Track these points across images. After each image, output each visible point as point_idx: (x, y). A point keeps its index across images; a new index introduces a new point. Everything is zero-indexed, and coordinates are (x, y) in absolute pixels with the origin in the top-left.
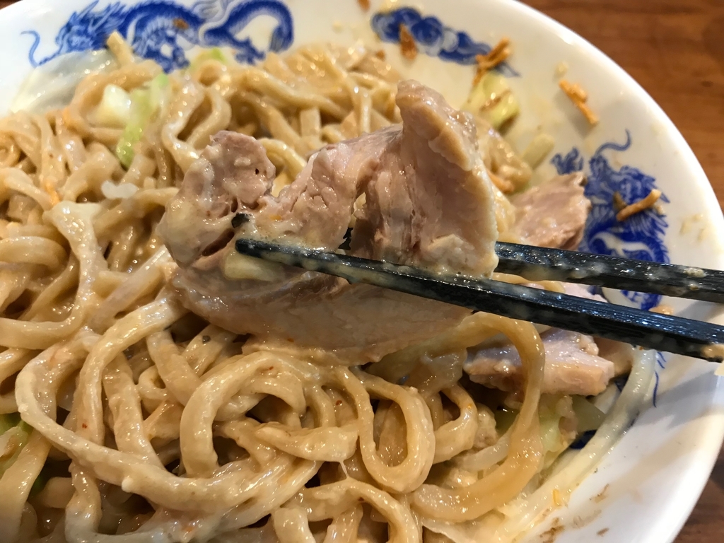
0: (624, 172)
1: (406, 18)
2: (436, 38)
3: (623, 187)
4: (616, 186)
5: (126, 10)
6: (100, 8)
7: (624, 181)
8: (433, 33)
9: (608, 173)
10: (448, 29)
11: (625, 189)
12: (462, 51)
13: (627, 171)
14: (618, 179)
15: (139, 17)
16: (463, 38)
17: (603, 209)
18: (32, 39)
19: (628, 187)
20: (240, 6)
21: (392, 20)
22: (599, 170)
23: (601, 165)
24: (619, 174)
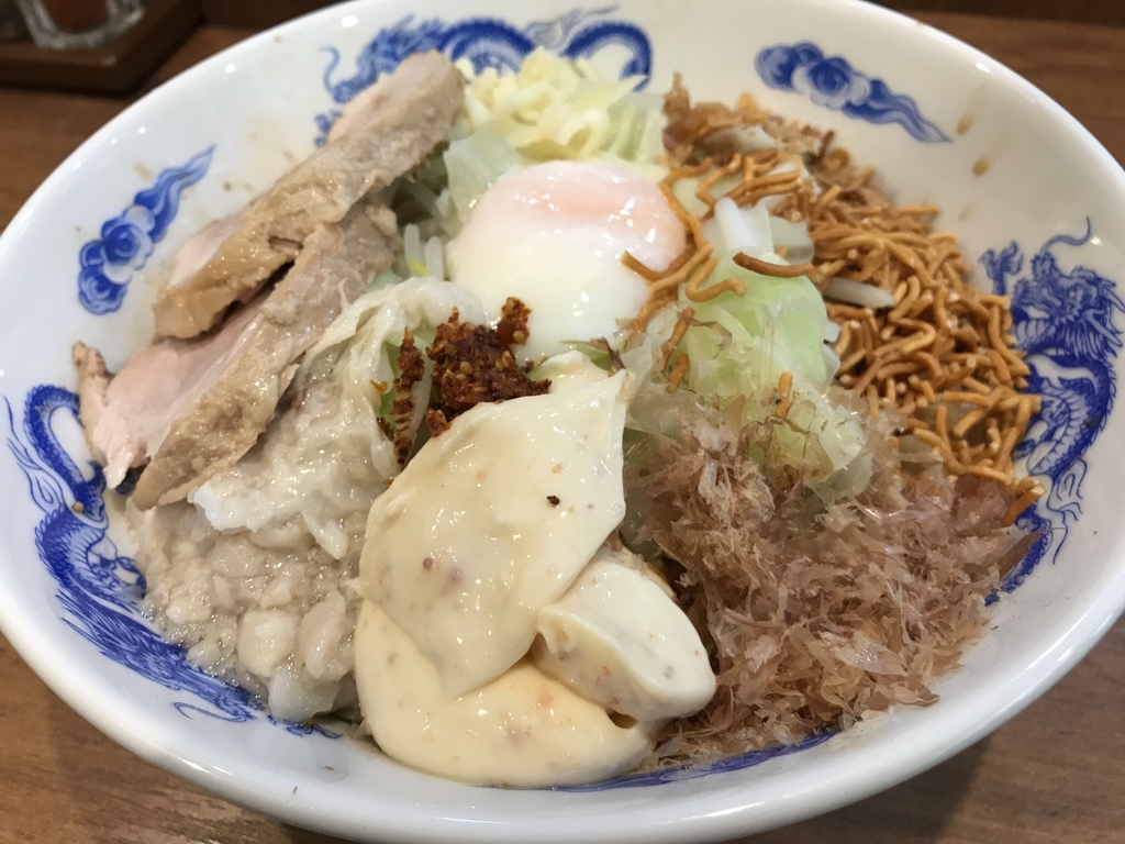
0: (1076, 275)
1: (803, 57)
2: (841, 85)
3: (1072, 294)
4: (1062, 294)
5: (445, 29)
6: (414, 25)
7: (1075, 288)
8: (838, 79)
9: (1056, 275)
10: (859, 75)
11: (1074, 298)
12: (875, 105)
13: (1082, 273)
14: (1065, 283)
15: (459, 38)
16: (878, 87)
17: (1041, 324)
18: (329, 57)
19: (1080, 294)
20: (586, 31)
21: (783, 59)
22: (1044, 272)
23: (1047, 265)
24: (1070, 278)
